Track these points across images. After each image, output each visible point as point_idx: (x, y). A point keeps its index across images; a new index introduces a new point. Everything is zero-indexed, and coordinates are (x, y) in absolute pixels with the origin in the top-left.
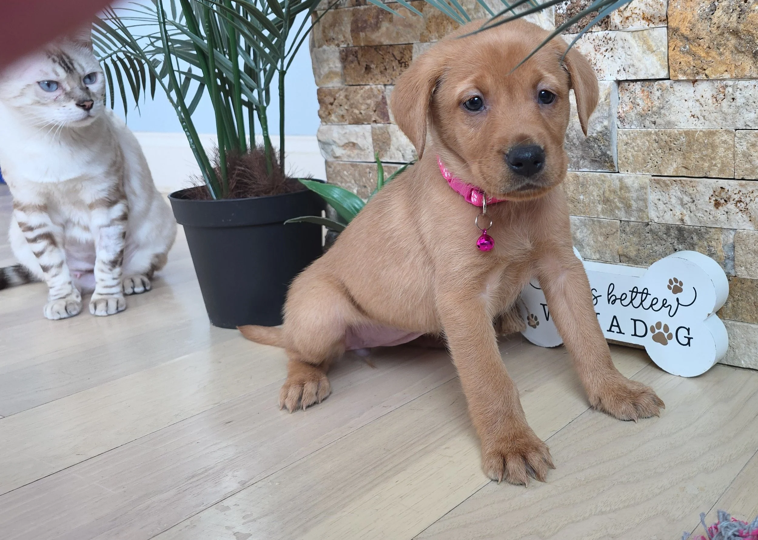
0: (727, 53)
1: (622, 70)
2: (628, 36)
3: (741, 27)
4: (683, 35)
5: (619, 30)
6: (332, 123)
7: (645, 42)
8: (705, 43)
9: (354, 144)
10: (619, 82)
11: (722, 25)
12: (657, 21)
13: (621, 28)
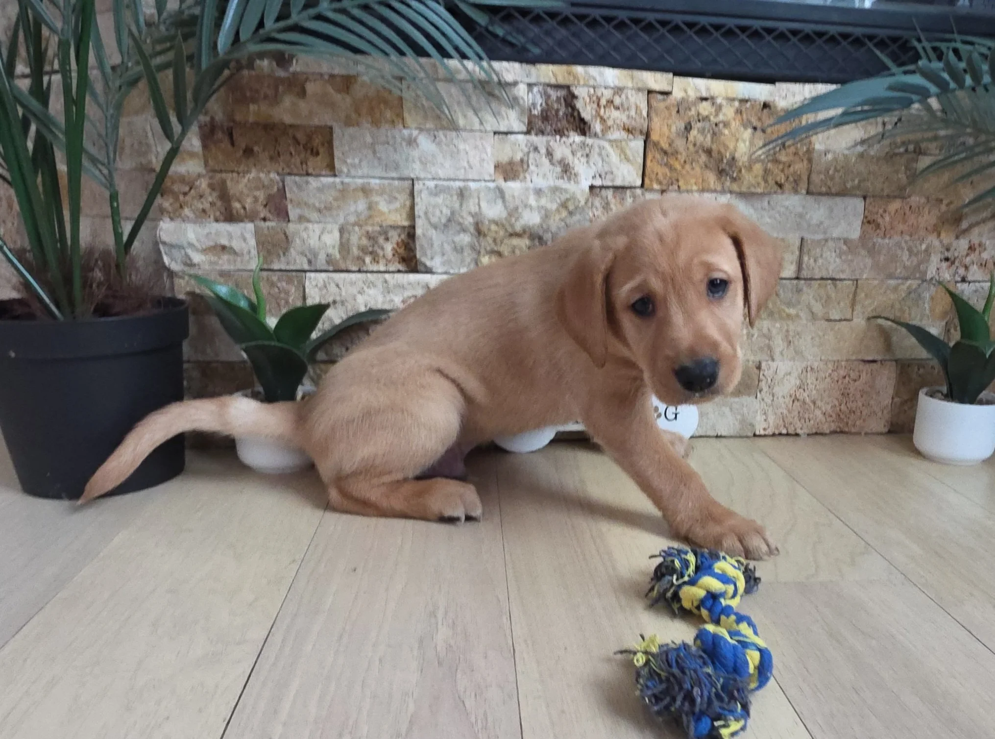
0: (698, 169)
1: (597, 176)
2: (607, 145)
3: (714, 147)
4: (662, 149)
5: (598, 137)
6: (185, 220)
7: (623, 151)
8: (682, 158)
9: (224, 248)
10: (592, 188)
11: (698, 144)
12: (638, 132)
13: (600, 134)
